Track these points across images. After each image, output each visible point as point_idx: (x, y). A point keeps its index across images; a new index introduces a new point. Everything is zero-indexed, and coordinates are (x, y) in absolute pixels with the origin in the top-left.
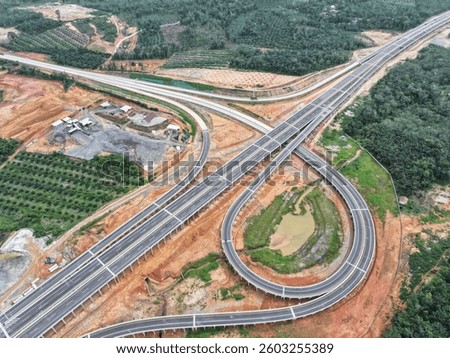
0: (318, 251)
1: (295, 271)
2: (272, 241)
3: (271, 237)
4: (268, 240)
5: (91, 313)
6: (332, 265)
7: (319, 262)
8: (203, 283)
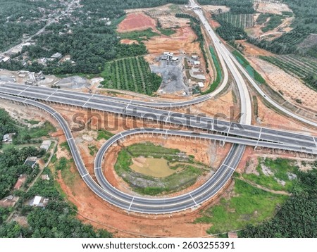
0: (140, 182)
1: (118, 173)
2: (138, 158)
3: (141, 157)
4: (138, 156)
5: (69, 111)
6: (132, 192)
7: (131, 185)
8: (96, 138)
